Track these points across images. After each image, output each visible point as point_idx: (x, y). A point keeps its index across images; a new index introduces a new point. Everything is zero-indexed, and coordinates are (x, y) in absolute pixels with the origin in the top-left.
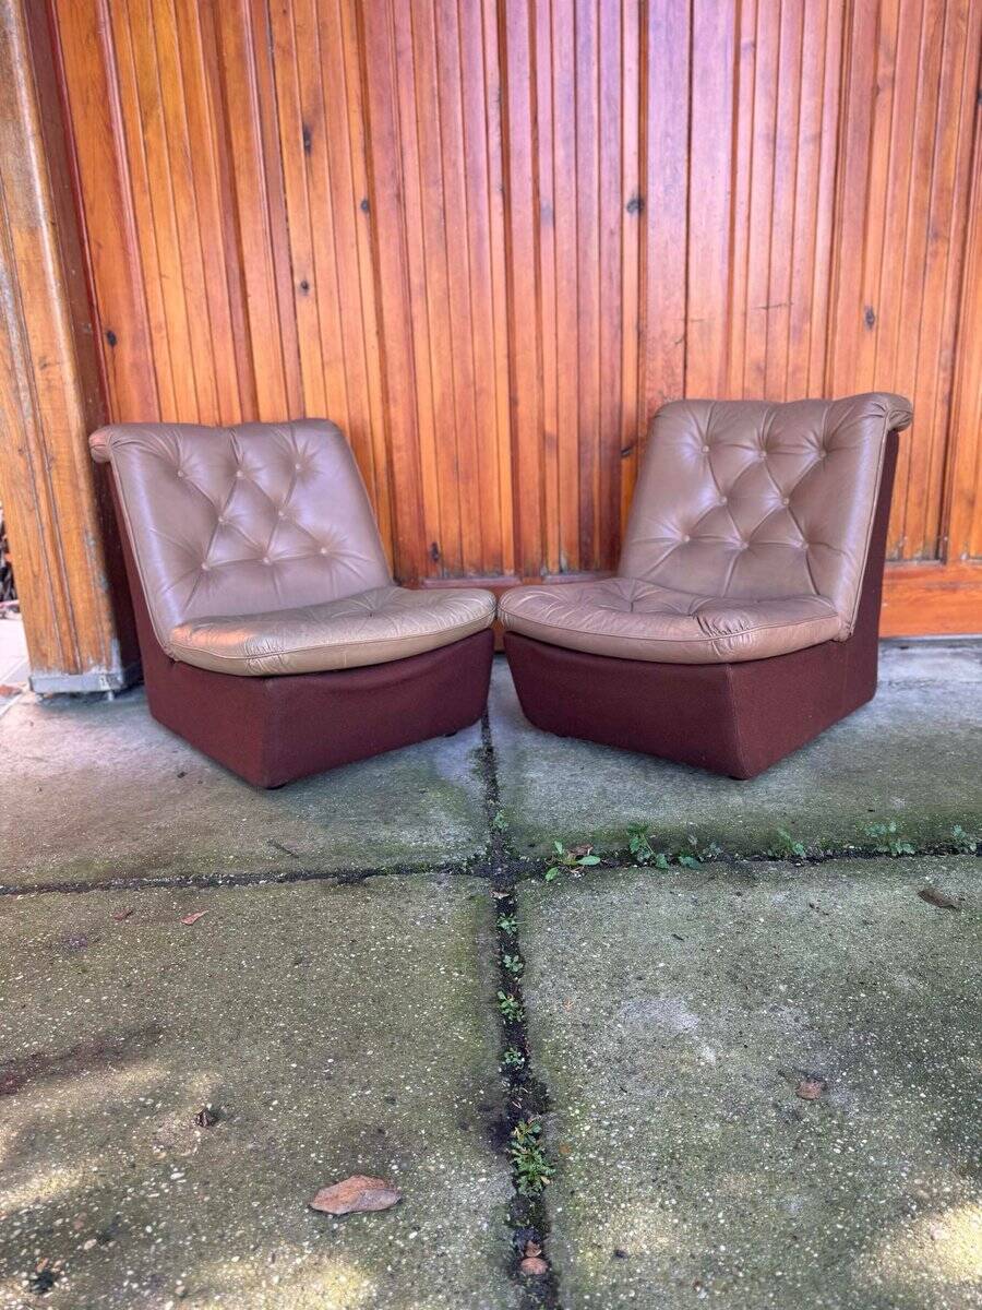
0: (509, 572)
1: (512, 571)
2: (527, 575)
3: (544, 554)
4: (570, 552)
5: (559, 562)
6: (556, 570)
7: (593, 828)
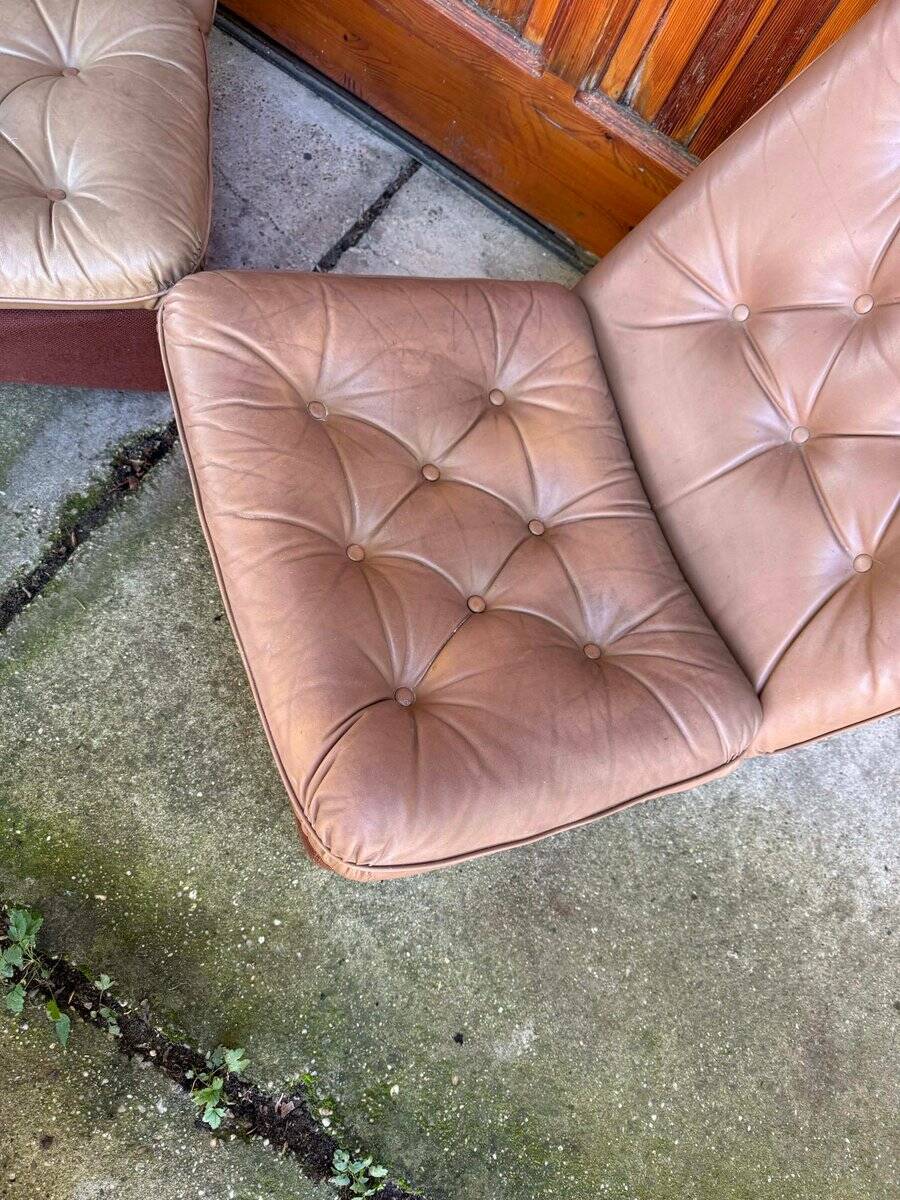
0: (535, 39)
1: (540, 41)
2: (556, 72)
3: (607, 51)
4: (657, 77)
5: (627, 84)
6: (614, 92)
7: (50, 809)
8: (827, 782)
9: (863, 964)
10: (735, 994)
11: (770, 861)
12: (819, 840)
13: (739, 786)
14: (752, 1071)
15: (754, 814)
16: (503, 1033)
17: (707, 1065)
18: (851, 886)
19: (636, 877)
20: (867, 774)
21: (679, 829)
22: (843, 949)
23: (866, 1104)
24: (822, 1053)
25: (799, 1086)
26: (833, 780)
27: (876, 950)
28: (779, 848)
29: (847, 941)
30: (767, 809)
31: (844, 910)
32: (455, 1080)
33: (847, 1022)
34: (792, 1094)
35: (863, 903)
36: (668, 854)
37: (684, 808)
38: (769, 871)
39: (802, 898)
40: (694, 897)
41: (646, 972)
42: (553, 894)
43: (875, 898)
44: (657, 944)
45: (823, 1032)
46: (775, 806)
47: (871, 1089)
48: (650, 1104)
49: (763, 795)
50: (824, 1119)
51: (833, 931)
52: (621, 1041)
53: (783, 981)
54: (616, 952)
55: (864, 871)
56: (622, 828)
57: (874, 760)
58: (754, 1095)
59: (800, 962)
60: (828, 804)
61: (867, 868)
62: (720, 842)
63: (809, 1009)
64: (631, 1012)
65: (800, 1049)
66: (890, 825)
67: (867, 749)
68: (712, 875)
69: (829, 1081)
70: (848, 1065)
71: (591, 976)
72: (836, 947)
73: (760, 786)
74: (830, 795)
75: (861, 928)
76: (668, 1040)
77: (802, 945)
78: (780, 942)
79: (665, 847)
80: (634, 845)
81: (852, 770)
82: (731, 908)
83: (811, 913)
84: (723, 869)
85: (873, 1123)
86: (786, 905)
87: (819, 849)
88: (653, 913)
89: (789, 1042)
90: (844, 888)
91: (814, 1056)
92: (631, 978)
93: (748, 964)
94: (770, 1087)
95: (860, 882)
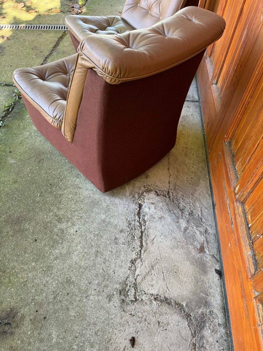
8: (95, 210)
9: (46, 228)
10: (30, 197)
11: (67, 199)
12: (77, 211)
13: (84, 188)
14: (12, 204)
15: (78, 193)
16: (13, 158)
17: (12, 194)
18: (67, 221)
19: (52, 172)
20: (104, 221)
21: (67, 178)
22: (48, 222)
23: (8, 235)
24: (19, 221)
25: (10, 216)
26: (97, 212)
27: (51, 232)
28: (71, 201)
29: (51, 223)
30: (81, 196)
31: (60, 220)
32: (3, 153)
33: (28, 226)
34: (8, 215)
35: (63, 226)
36: (60, 177)
37: (72, 178)
38: (64, 199)
39: (59, 209)
40: (51, 184)
41: (30, 178)
42: (43, 159)
43: (66, 229)
44: (37, 180)
45: (24, 220)
46: (82, 198)
47: (12, 236)
48: (2, 185)
49: (84, 195)
50: (2, 224)
51: (53, 218)
52: (14, 177)
53: (35, 208)
54: (33, 172)
55: (73, 224)
56: (62, 168)
57: (109, 223)
58: (7, 206)
59: (42, 211)
60: (89, 211)
61: (75, 225)
62: (66, 187)
63: (30, 215)
64: (21, 177)
65: (19, 215)
66: (91, 230)
67: (112, 220)
68: (58, 187)
69: (12, 223)
70: (17, 228)
71: (27, 169)
72: (48, 220)
73: (86, 193)
74: (92, 212)
75: (56, 226)
76: (16, 186)
77: (46, 211)
78: (45, 205)
79: (61, 176)
80: (59, 170)
81: (103, 217)
82: (51, 193)
83: (56, 212)
84: (60, 189)
85: (3, 238)
86: (56, 205)
87: (75, 211)
88: (45, 177)
89: (20, 212)
90: (66, 220)
91: (18, 218)
92: (28, 176)
93: (38, 199)
94: (8, 209)
95: (70, 224)
